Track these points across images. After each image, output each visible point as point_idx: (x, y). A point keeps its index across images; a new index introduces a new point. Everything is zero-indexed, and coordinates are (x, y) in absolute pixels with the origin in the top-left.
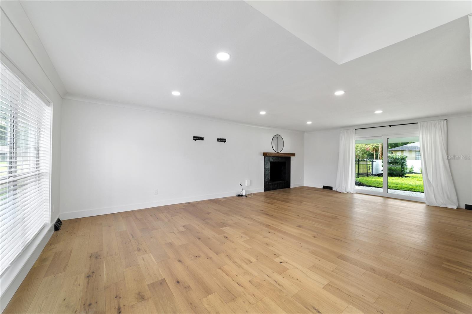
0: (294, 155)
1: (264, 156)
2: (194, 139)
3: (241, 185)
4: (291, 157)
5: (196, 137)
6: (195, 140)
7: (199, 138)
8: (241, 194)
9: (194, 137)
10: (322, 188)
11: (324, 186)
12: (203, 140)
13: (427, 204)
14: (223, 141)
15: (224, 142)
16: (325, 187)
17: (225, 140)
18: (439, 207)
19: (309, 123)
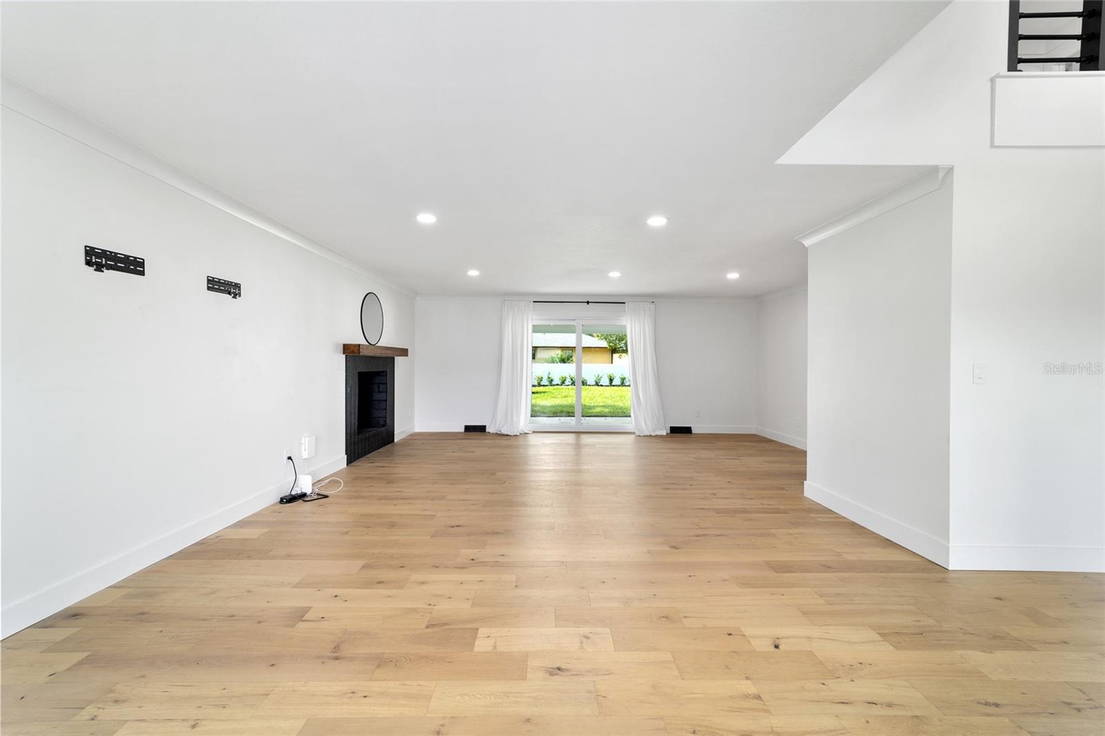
0: (404, 352)
1: (344, 356)
2: (88, 263)
3: (290, 458)
4: (396, 358)
5: (104, 252)
6: (99, 268)
7: (120, 260)
8: (293, 493)
9: (93, 249)
10: (463, 430)
11: (466, 426)
12: (142, 273)
13: (637, 434)
14: (229, 293)
15: (234, 297)
16: (469, 429)
17: (237, 286)
18: (651, 436)
19: (473, 273)
